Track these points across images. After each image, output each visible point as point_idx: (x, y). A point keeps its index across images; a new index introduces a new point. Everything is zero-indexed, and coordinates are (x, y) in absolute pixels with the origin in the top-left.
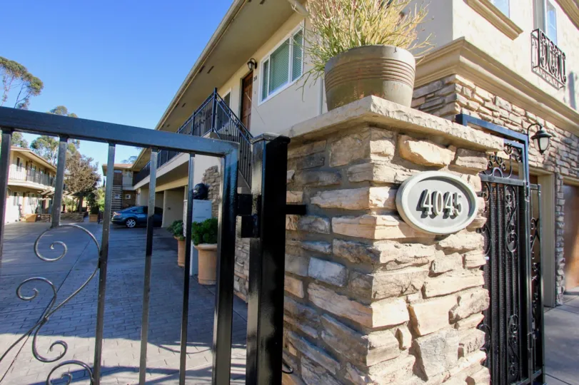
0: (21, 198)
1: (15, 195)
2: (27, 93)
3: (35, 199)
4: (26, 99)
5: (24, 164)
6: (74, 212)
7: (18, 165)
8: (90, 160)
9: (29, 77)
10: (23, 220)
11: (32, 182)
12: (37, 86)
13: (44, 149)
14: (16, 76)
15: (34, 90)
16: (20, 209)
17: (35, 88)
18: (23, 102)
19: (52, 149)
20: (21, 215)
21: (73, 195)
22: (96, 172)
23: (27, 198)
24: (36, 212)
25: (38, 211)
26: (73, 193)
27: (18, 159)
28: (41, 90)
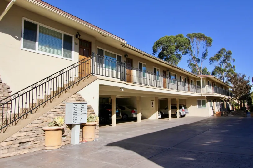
0: (212, 103)
1: (210, 101)
2: (206, 47)
3: (218, 103)
4: (206, 50)
5: (211, 85)
6: (239, 110)
7: (209, 85)
8: (244, 76)
9: (206, 38)
10: (215, 115)
11: (216, 94)
12: (210, 41)
13: (218, 74)
14: (201, 40)
15: (209, 44)
16: (213, 109)
17: (209, 43)
18: (205, 52)
19: (221, 73)
20: (214, 112)
21: (238, 100)
22: (248, 83)
23: (215, 103)
24: (220, 111)
25: (221, 110)
26: (238, 98)
27: (209, 82)
28: (212, 43)
